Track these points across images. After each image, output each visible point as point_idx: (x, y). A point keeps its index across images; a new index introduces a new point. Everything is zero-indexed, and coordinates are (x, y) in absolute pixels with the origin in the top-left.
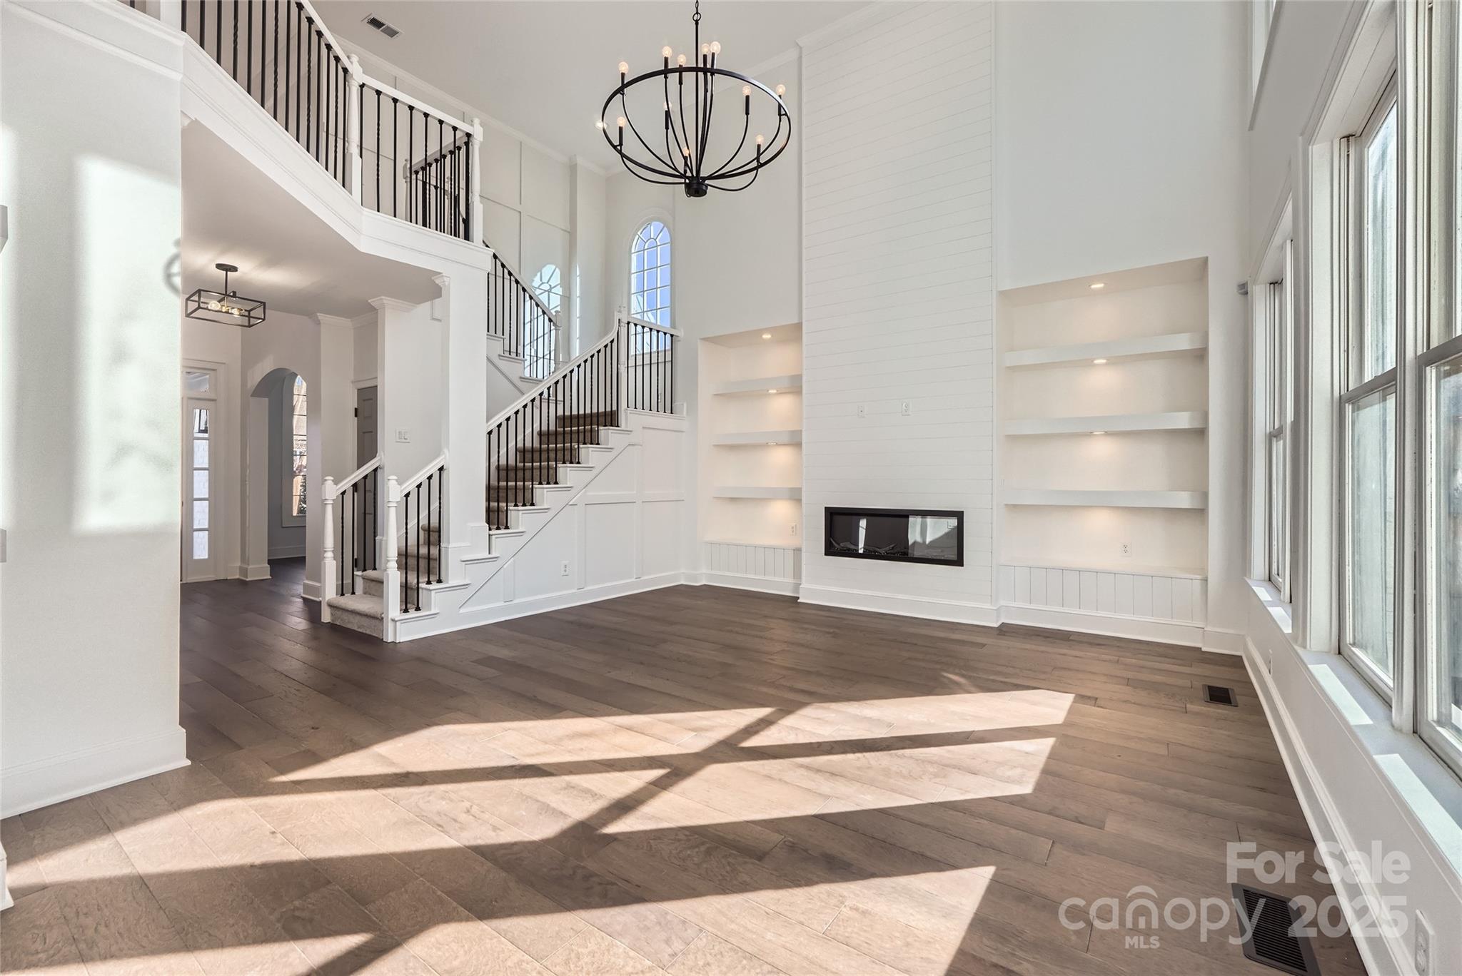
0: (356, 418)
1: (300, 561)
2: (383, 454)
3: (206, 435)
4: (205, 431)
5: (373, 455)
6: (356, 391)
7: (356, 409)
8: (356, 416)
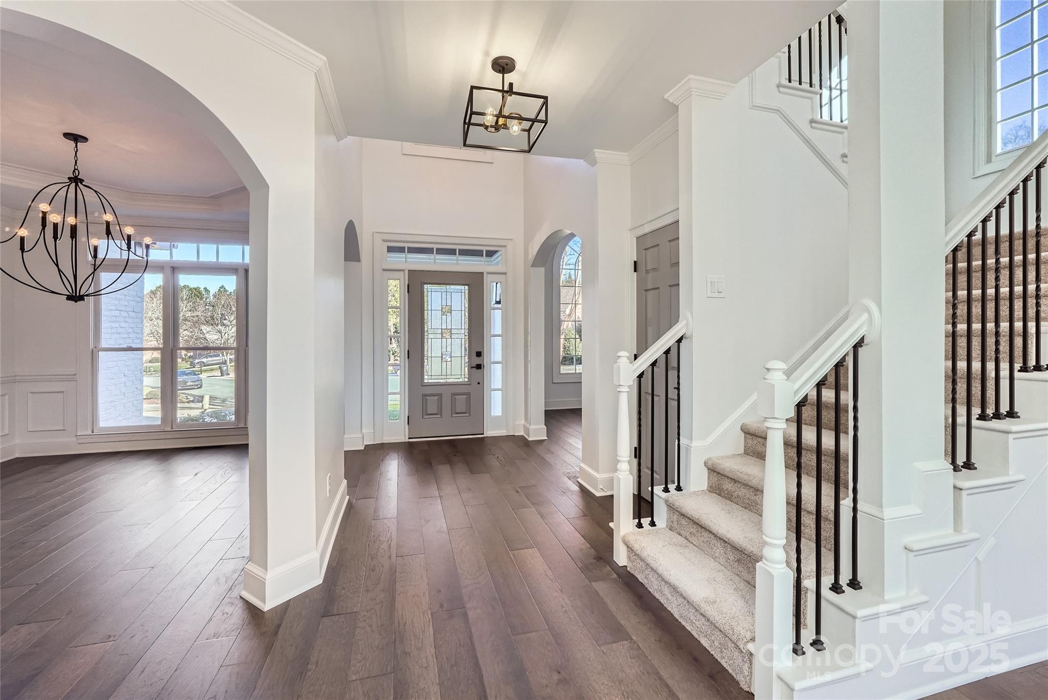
0: (636, 273)
1: (576, 413)
2: (689, 315)
3: (499, 306)
4: (498, 302)
5: (673, 319)
6: (635, 238)
7: (635, 262)
8: (635, 271)
